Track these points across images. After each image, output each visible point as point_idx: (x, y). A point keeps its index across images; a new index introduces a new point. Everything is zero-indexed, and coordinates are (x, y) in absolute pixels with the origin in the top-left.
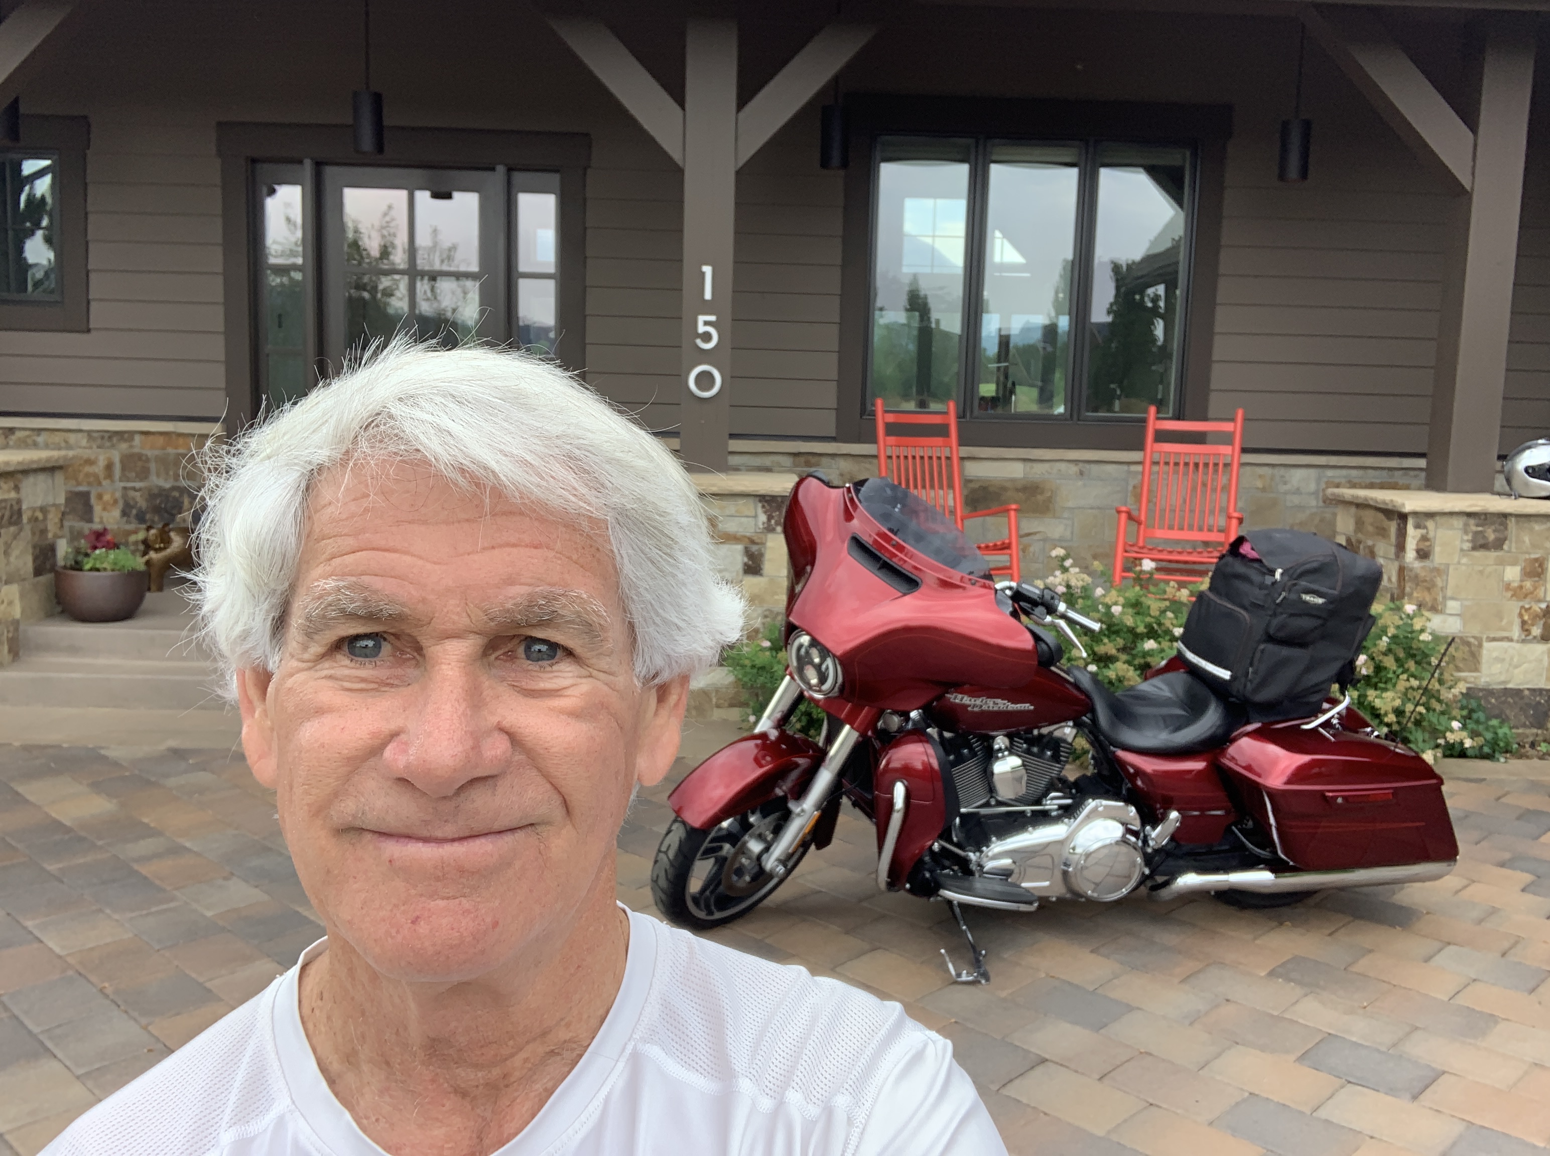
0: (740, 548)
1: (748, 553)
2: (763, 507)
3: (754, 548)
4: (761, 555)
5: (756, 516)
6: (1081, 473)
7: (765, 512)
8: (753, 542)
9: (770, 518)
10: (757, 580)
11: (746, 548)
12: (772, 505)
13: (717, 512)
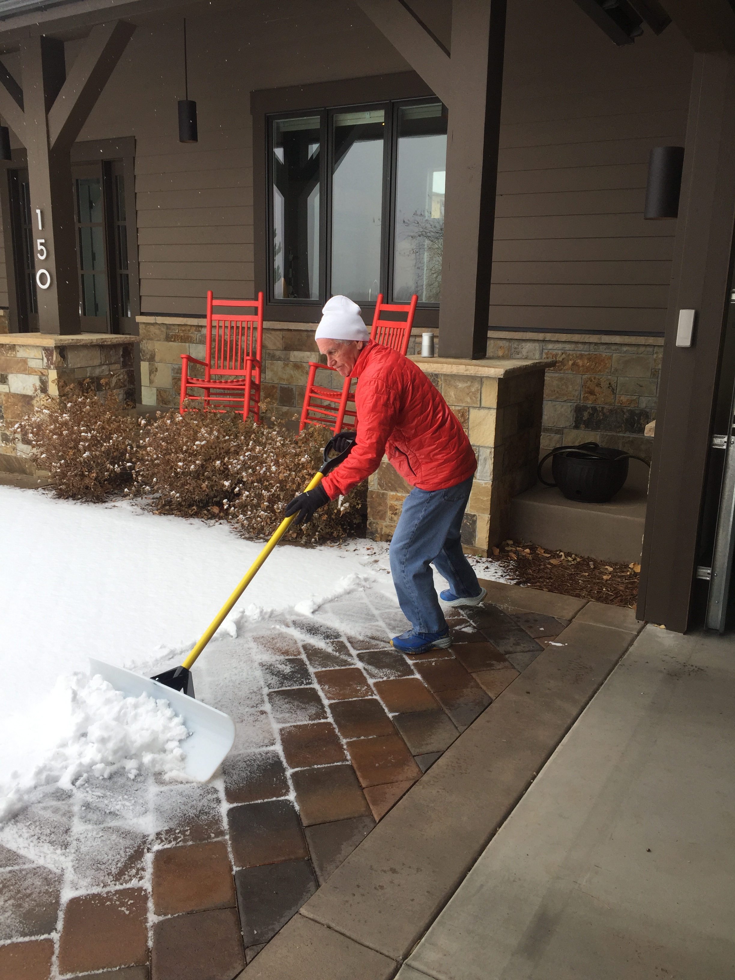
0: (37, 378)
2: (45, 354)
3: (44, 378)
4: (47, 382)
5: (43, 359)
7: (46, 357)
8: (42, 374)
9: (49, 361)
10: (46, 396)
11: (40, 378)
12: (48, 352)
13: (27, 356)
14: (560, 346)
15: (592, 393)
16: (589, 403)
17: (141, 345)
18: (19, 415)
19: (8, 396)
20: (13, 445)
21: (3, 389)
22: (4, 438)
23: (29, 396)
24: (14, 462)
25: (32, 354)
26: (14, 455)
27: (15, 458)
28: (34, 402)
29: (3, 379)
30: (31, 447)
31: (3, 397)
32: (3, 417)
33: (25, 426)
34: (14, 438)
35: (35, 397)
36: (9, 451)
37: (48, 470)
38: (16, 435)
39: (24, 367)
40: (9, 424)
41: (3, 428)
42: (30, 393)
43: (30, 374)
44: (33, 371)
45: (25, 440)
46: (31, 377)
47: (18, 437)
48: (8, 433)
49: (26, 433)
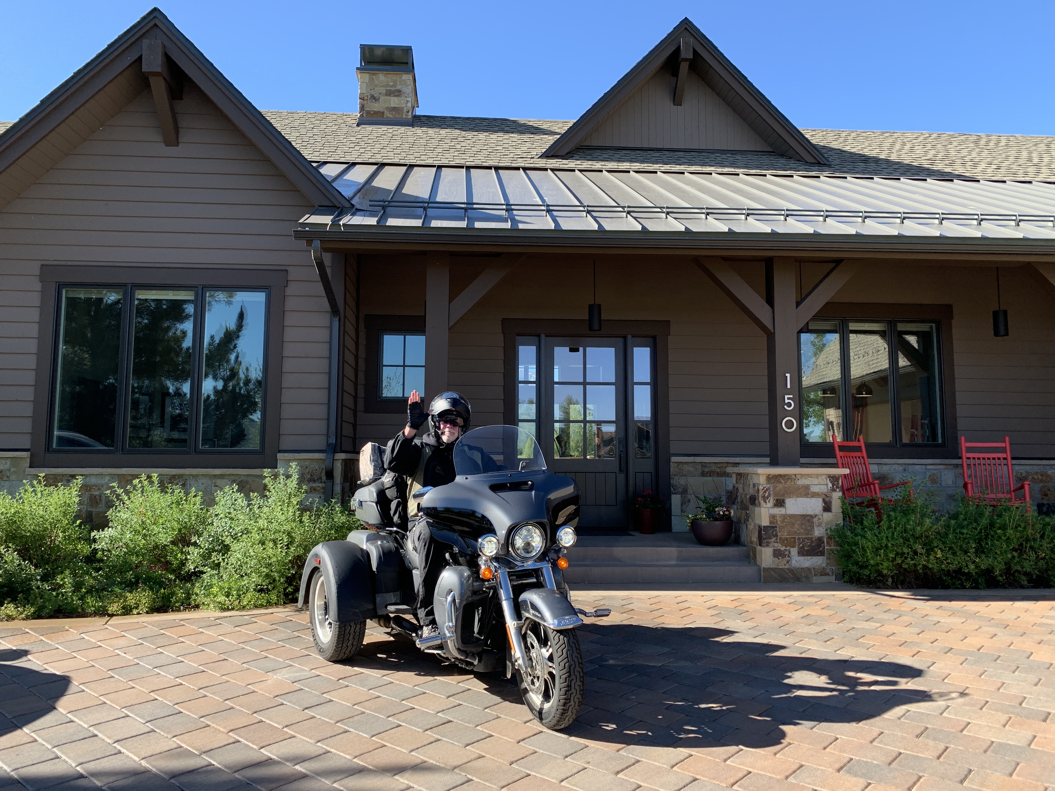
0: (820, 500)
1: (824, 500)
2: (830, 480)
3: (827, 499)
4: (831, 502)
5: (827, 485)
6: (905, 470)
7: (831, 482)
8: (826, 496)
9: (833, 486)
10: (829, 514)
11: (823, 499)
12: (834, 479)
13: (809, 483)
14: (1024, 467)
15: (1046, 495)
16: (1045, 502)
17: (672, 481)
18: (796, 532)
19: (784, 517)
20: (788, 558)
21: (778, 511)
22: (777, 554)
23: (811, 516)
24: (787, 573)
25: (815, 481)
26: (787, 566)
27: (788, 569)
28: (815, 520)
29: (780, 503)
30: (809, 557)
31: (778, 519)
32: (776, 535)
33: (803, 541)
34: (790, 552)
35: (816, 516)
36: (782, 564)
37: (829, 575)
38: (792, 549)
39: (806, 492)
40: (784, 540)
41: (776, 545)
42: (810, 512)
43: (813, 497)
44: (815, 495)
45: (802, 553)
46: (814, 499)
47: (794, 551)
48: (782, 549)
49: (803, 547)
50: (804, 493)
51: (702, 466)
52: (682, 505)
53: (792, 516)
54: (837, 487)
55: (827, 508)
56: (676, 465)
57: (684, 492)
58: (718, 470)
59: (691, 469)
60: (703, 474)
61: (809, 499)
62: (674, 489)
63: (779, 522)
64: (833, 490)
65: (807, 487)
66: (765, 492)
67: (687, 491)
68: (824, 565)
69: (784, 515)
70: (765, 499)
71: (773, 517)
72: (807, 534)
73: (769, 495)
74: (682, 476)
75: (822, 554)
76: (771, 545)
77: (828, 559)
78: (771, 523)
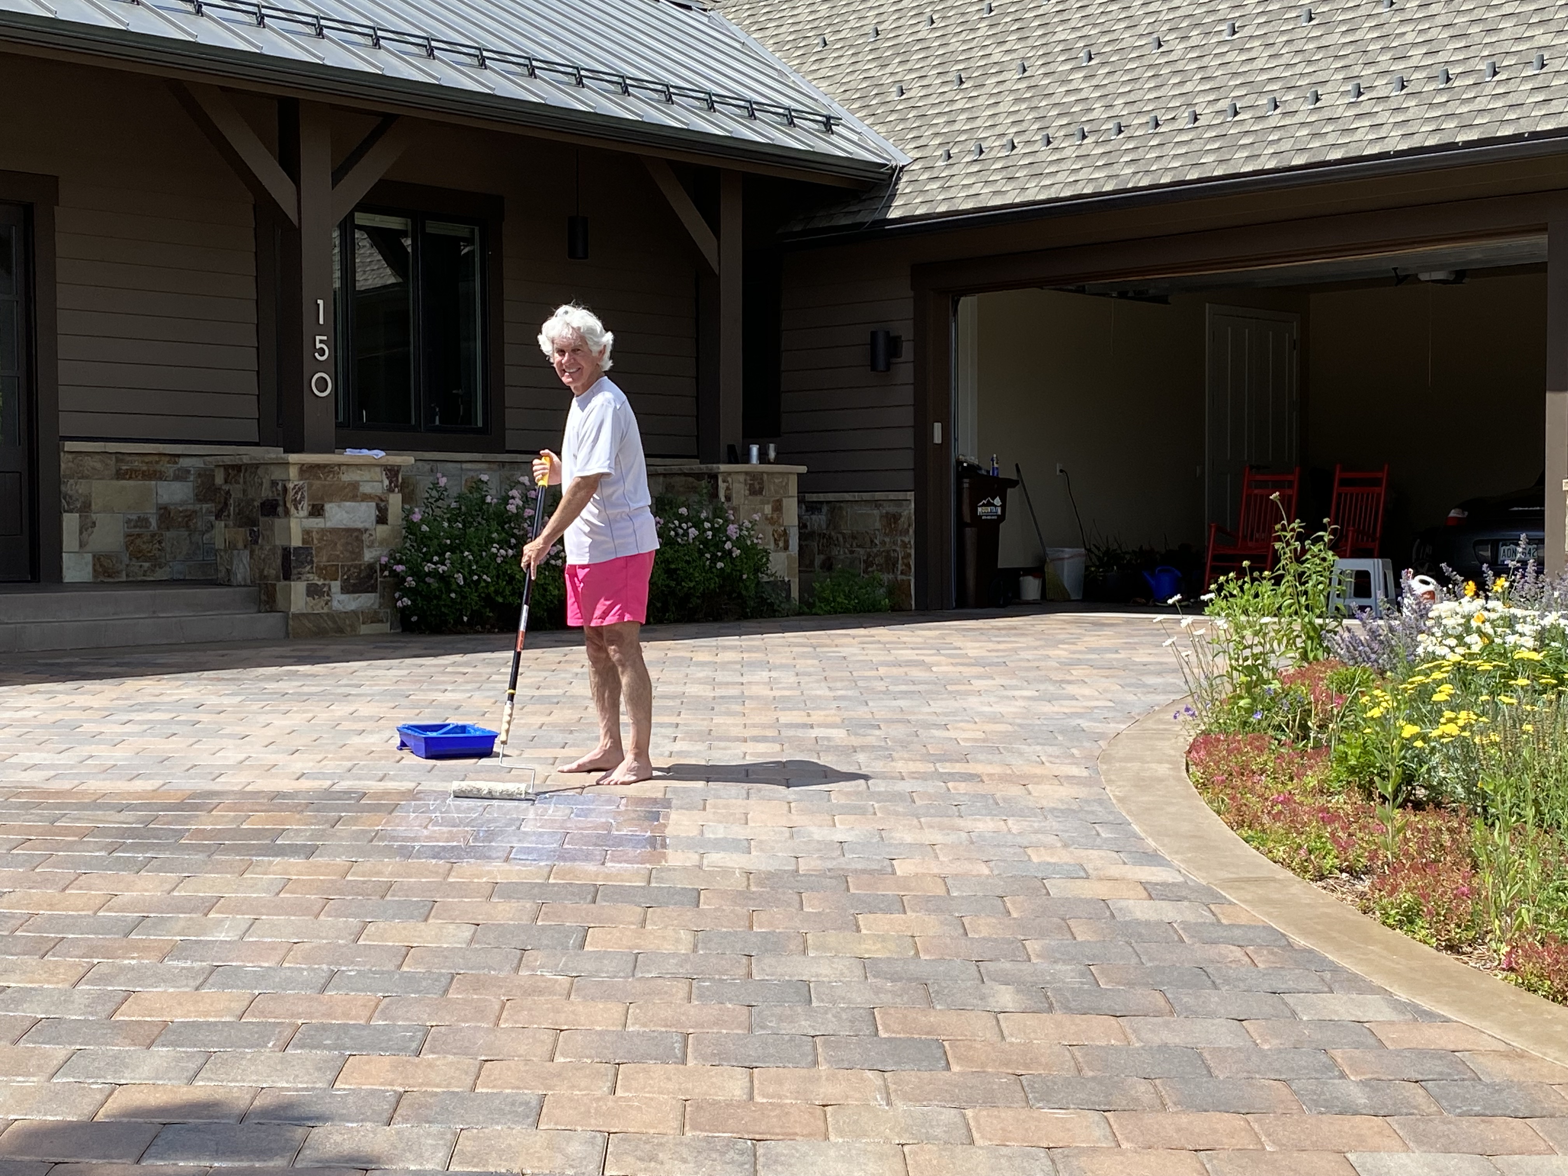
0: (374, 504)
2: (386, 474)
3: (382, 504)
5: (382, 482)
6: (432, 470)
7: (387, 478)
8: (382, 500)
9: (390, 483)
10: (384, 527)
11: (377, 505)
12: (392, 472)
13: (358, 478)
17: (63, 488)
18: (338, 556)
19: (323, 531)
20: (327, 598)
21: (316, 523)
22: (313, 591)
23: (358, 530)
24: (325, 621)
25: (365, 475)
26: (326, 610)
27: (327, 614)
28: (365, 536)
29: (317, 511)
30: (357, 595)
31: (314, 534)
32: (312, 562)
33: (349, 570)
34: (330, 589)
35: (366, 530)
36: (318, 606)
37: (382, 621)
38: (333, 583)
39: (352, 493)
40: (322, 569)
41: (311, 576)
42: (360, 525)
43: (362, 501)
44: (366, 498)
45: (348, 589)
46: (364, 504)
47: (336, 586)
48: (320, 583)
49: (348, 578)
50: (350, 495)
51: (118, 460)
52: (81, 533)
53: (333, 531)
54: (396, 486)
55: (382, 519)
56: (70, 456)
57: (85, 508)
58: (145, 468)
59: (98, 466)
60: (120, 475)
61: (357, 504)
62: (68, 503)
63: (315, 541)
64: (391, 490)
65: (355, 485)
66: (296, 493)
67: (90, 505)
68: (376, 606)
69: (322, 529)
70: (296, 503)
71: (307, 533)
72: (354, 560)
73: (303, 497)
74: (82, 477)
75: (373, 589)
76: (304, 577)
77: (382, 596)
78: (304, 541)
